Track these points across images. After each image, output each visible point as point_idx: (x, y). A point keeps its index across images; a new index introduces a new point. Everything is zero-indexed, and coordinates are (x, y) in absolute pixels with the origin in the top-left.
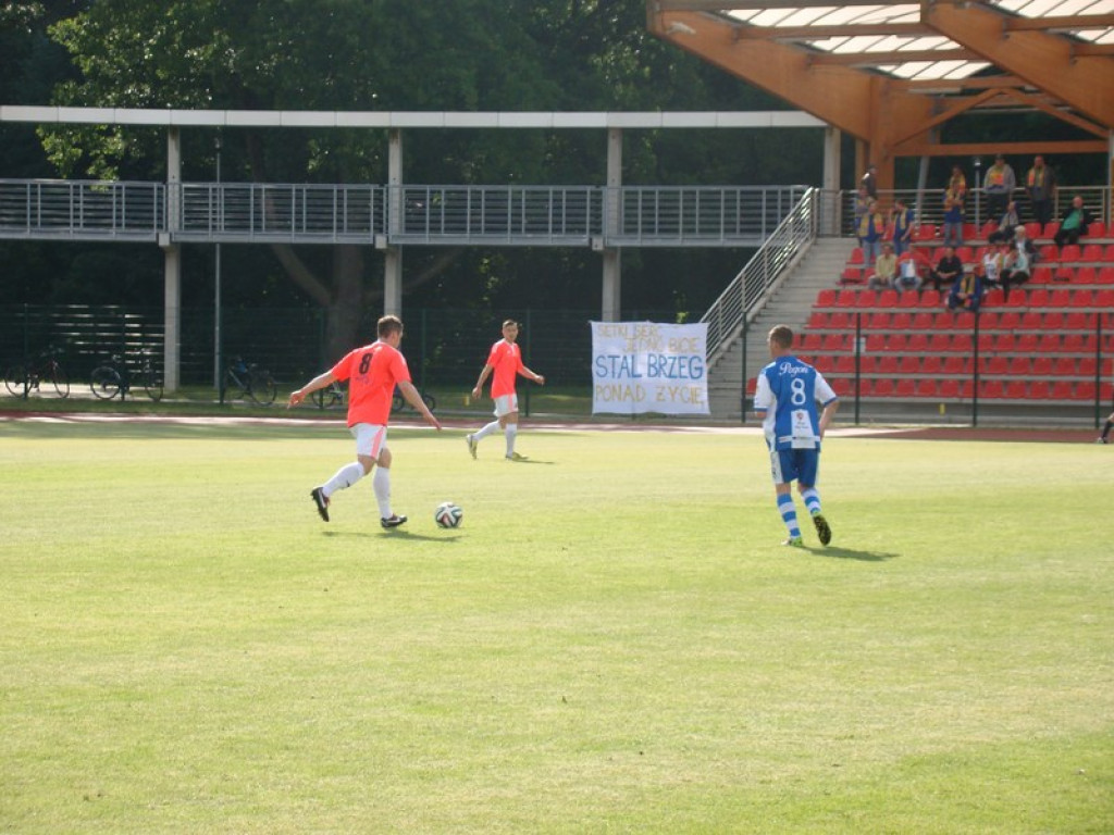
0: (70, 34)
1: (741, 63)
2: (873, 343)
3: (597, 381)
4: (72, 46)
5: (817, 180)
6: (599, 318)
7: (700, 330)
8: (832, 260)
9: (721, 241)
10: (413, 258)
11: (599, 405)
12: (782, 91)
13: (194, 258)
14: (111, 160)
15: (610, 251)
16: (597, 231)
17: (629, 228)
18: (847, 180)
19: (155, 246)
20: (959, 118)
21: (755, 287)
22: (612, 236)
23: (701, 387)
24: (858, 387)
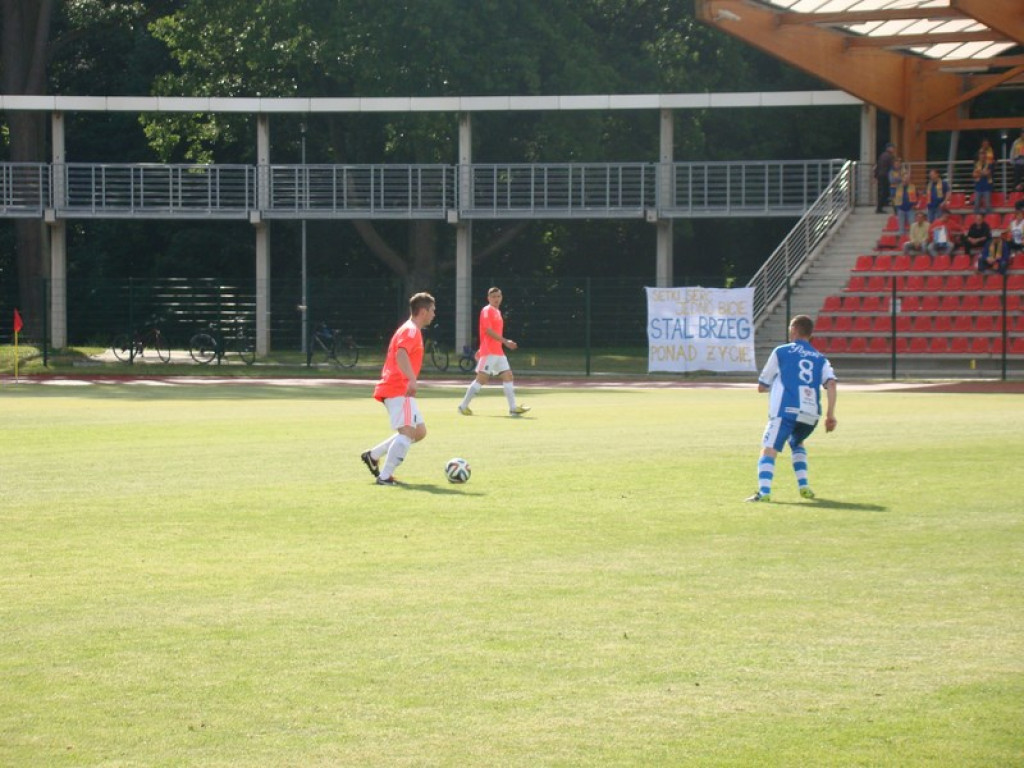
0: (169, 30)
1: (784, 47)
2: (907, 304)
3: (652, 342)
4: (170, 42)
5: (854, 154)
6: (653, 284)
7: (747, 294)
8: (869, 229)
9: (767, 212)
10: (482, 230)
11: (654, 364)
12: (822, 73)
13: (282, 233)
14: (206, 145)
15: (664, 222)
16: (651, 203)
17: (681, 200)
19: (246, 223)
20: (985, 95)
21: (798, 252)
22: (664, 208)
23: (749, 346)
24: (894, 345)
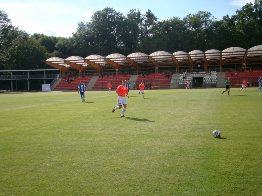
0: (4, 65)
2: (62, 85)
3: (42, 89)
4: (4, 66)
5: (59, 74)
6: (43, 84)
8: (60, 79)
9: (53, 78)
10: (30, 81)
11: (43, 90)
12: (56, 68)
13: (13, 81)
14: (8, 74)
15: (45, 79)
16: (43, 78)
17: (46, 78)
18: (61, 74)
19: (10, 80)
21: (55, 81)
22: (45, 78)
23: (50, 89)
24: (61, 88)
